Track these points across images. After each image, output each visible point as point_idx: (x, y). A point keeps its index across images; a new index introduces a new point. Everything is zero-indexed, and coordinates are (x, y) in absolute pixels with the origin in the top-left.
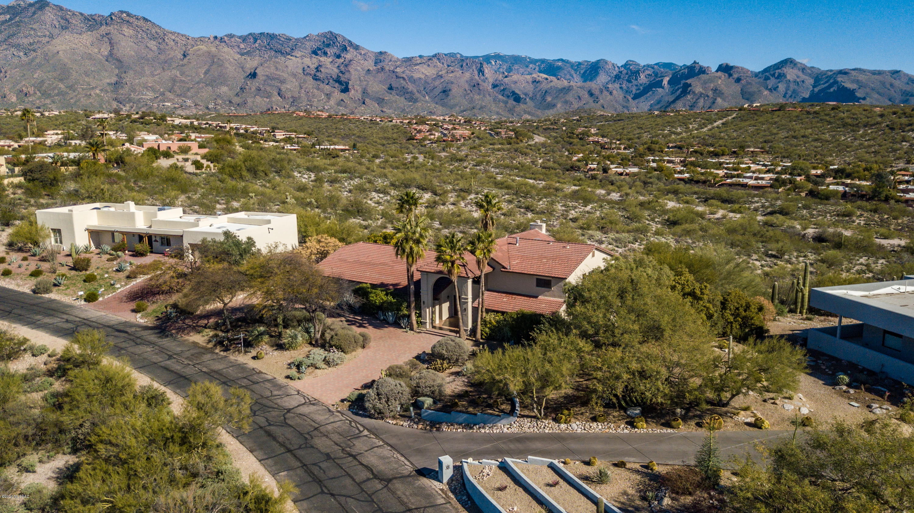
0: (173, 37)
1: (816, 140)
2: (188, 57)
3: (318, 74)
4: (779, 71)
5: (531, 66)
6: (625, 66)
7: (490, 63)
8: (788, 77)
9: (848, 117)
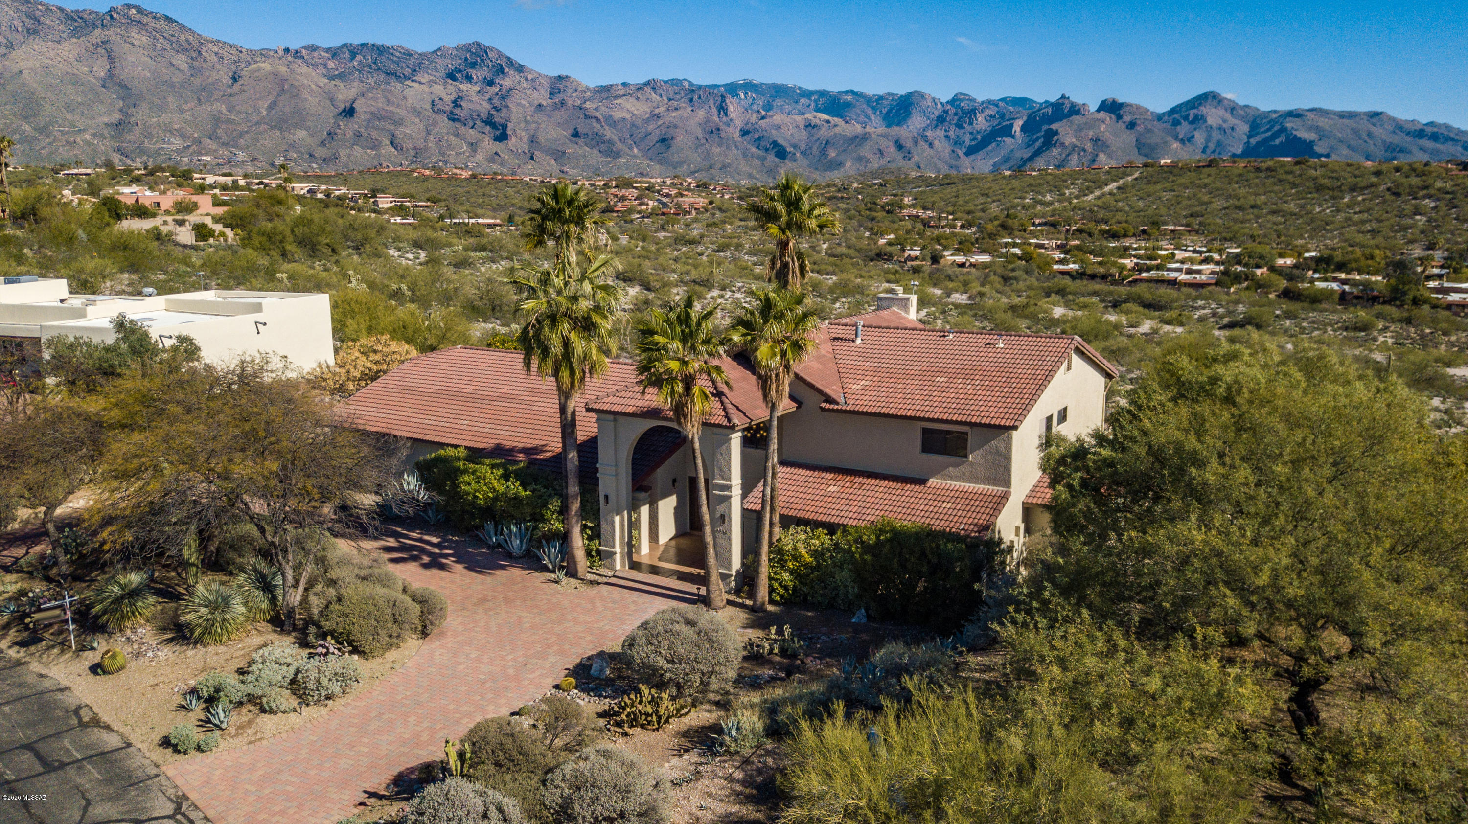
0: (215, 49)
1: (1274, 212)
2: (239, 83)
3: (457, 111)
4: (1195, 111)
5: (802, 101)
6: (952, 102)
7: (738, 95)
8: (1210, 121)
9: (1324, 176)
